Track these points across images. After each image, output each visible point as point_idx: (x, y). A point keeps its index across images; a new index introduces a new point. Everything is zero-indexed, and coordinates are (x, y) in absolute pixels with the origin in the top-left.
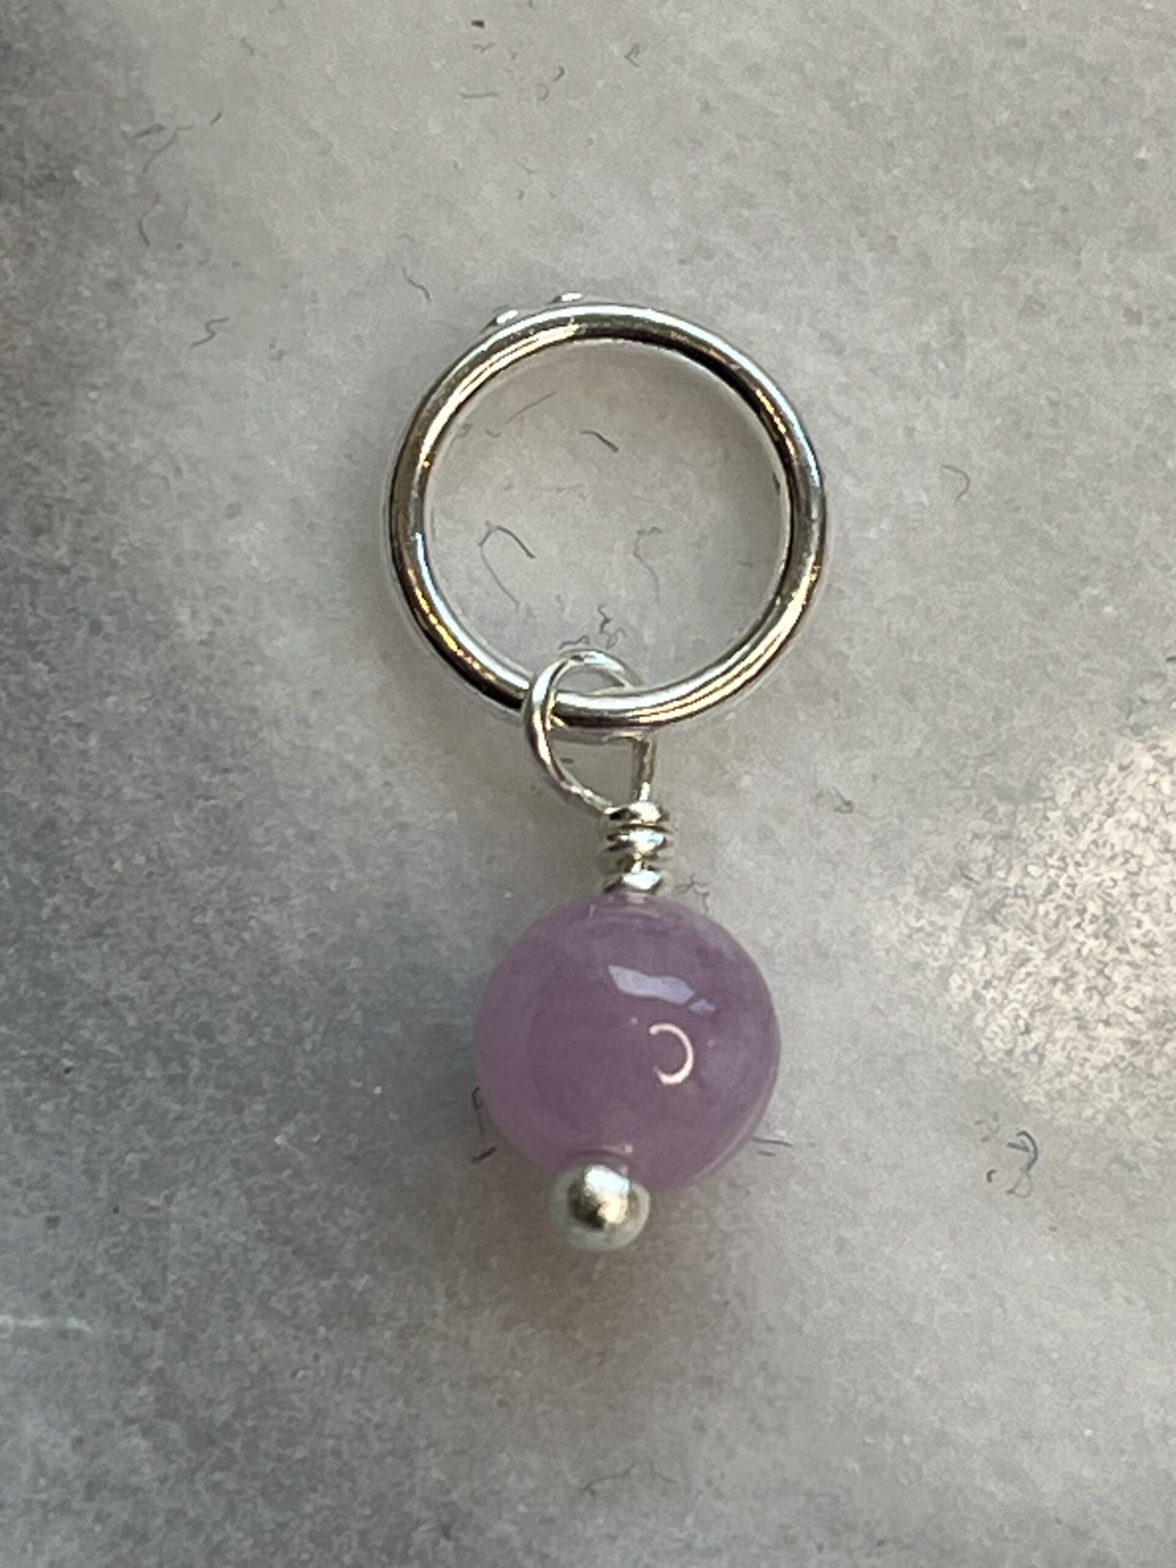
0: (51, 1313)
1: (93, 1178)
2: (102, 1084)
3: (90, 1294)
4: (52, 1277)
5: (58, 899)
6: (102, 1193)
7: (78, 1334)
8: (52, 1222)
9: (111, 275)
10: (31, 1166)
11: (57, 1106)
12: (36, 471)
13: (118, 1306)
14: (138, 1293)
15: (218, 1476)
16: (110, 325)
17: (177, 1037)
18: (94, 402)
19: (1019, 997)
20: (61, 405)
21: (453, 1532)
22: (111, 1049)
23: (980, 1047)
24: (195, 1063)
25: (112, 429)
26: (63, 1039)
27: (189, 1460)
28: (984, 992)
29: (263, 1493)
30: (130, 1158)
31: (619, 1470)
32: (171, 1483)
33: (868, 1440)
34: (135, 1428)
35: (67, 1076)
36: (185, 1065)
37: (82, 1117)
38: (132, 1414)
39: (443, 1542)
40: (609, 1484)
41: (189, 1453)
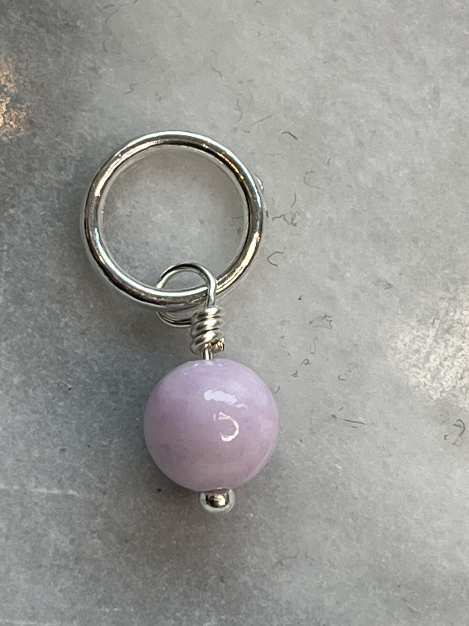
0: (62, 488)
1: (79, 433)
2: (83, 395)
3: (78, 480)
4: (62, 473)
5: (66, 319)
6: (83, 439)
7: (73, 496)
8: (63, 450)
9: (92, 65)
10: (54, 428)
11: (65, 403)
12: (60, 144)
13: (89, 485)
14: (98, 480)
15: (129, 555)
16: (91, 86)
17: (114, 376)
18: (84, 117)
19: (458, 364)
20: (71, 118)
21: (224, 580)
22: (88, 381)
23: (442, 385)
24: (122, 387)
25: (91, 127)
26: (68, 376)
27: (117, 548)
28: (444, 362)
29: (147, 563)
30: (94, 425)
31: (293, 555)
32: (109, 558)
33: (395, 544)
34: (95, 535)
35: (70, 391)
36: (117, 388)
37: (75, 408)
38: (94, 529)
39: (221, 583)
40: (288, 560)
41: (118, 546)
